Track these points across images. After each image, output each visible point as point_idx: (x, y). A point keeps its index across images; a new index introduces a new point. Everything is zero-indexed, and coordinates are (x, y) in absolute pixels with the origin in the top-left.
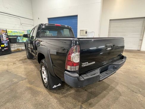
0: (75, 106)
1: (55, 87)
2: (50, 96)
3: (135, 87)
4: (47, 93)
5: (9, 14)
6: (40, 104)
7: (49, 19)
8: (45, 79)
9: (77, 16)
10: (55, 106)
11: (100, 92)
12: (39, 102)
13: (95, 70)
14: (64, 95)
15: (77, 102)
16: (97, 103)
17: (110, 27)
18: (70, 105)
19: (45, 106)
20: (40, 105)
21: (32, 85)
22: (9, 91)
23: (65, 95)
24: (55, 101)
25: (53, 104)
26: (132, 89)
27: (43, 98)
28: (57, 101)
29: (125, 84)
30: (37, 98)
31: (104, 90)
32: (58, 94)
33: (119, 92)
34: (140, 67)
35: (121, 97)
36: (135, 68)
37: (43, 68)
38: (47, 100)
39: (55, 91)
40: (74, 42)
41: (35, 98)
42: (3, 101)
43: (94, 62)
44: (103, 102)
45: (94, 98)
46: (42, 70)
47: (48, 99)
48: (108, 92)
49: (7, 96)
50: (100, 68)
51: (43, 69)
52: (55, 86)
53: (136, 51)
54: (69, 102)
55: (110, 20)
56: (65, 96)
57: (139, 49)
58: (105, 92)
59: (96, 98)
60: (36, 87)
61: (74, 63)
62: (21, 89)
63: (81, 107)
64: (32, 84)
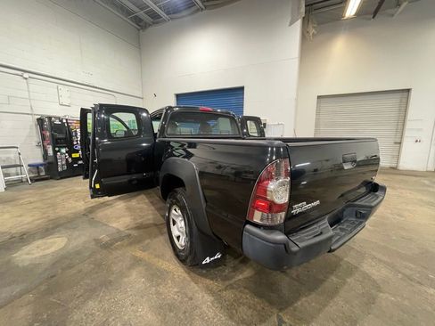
0: (263, 316)
1: (208, 261)
2: (193, 284)
3: (412, 266)
4: (186, 275)
5: (94, 87)
6: (171, 307)
7: (178, 96)
8: (178, 238)
9: (242, 89)
10: (211, 314)
11: (321, 277)
12: (169, 302)
13: (317, 222)
14: (227, 283)
15: (267, 304)
16: (320, 311)
17: (318, 113)
18: (249, 312)
19: (185, 312)
20: (171, 311)
21: (146, 253)
22: (92, 266)
23: (231, 282)
24: (209, 298)
25: (205, 309)
26: (408, 272)
27: (175, 290)
28: (212, 299)
29: (385, 259)
30: (161, 289)
31: (332, 273)
32: (212, 279)
33: (374, 281)
34: (409, 210)
35: (381, 294)
36: (398, 215)
37: (174, 211)
38: (187, 296)
39: (204, 271)
40: (272, 149)
41: (156, 290)
42: (79, 294)
43: (318, 202)
44: (334, 308)
45: (310, 294)
46: (172, 216)
47: (190, 295)
48: (344, 280)
49: (88, 281)
50: (327, 217)
51: (175, 215)
52: (208, 258)
53: (387, 169)
54: (244, 305)
55: (319, 97)
56: (231, 285)
57: (394, 165)
58: (334, 278)
59: (313, 295)
60: (157, 259)
61: (275, 204)
62: (120, 264)
63: (281, 321)
64: (144, 251)
